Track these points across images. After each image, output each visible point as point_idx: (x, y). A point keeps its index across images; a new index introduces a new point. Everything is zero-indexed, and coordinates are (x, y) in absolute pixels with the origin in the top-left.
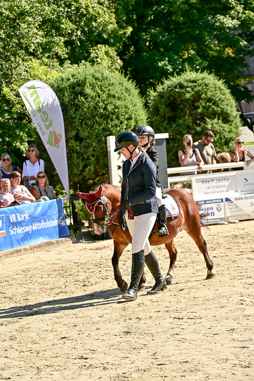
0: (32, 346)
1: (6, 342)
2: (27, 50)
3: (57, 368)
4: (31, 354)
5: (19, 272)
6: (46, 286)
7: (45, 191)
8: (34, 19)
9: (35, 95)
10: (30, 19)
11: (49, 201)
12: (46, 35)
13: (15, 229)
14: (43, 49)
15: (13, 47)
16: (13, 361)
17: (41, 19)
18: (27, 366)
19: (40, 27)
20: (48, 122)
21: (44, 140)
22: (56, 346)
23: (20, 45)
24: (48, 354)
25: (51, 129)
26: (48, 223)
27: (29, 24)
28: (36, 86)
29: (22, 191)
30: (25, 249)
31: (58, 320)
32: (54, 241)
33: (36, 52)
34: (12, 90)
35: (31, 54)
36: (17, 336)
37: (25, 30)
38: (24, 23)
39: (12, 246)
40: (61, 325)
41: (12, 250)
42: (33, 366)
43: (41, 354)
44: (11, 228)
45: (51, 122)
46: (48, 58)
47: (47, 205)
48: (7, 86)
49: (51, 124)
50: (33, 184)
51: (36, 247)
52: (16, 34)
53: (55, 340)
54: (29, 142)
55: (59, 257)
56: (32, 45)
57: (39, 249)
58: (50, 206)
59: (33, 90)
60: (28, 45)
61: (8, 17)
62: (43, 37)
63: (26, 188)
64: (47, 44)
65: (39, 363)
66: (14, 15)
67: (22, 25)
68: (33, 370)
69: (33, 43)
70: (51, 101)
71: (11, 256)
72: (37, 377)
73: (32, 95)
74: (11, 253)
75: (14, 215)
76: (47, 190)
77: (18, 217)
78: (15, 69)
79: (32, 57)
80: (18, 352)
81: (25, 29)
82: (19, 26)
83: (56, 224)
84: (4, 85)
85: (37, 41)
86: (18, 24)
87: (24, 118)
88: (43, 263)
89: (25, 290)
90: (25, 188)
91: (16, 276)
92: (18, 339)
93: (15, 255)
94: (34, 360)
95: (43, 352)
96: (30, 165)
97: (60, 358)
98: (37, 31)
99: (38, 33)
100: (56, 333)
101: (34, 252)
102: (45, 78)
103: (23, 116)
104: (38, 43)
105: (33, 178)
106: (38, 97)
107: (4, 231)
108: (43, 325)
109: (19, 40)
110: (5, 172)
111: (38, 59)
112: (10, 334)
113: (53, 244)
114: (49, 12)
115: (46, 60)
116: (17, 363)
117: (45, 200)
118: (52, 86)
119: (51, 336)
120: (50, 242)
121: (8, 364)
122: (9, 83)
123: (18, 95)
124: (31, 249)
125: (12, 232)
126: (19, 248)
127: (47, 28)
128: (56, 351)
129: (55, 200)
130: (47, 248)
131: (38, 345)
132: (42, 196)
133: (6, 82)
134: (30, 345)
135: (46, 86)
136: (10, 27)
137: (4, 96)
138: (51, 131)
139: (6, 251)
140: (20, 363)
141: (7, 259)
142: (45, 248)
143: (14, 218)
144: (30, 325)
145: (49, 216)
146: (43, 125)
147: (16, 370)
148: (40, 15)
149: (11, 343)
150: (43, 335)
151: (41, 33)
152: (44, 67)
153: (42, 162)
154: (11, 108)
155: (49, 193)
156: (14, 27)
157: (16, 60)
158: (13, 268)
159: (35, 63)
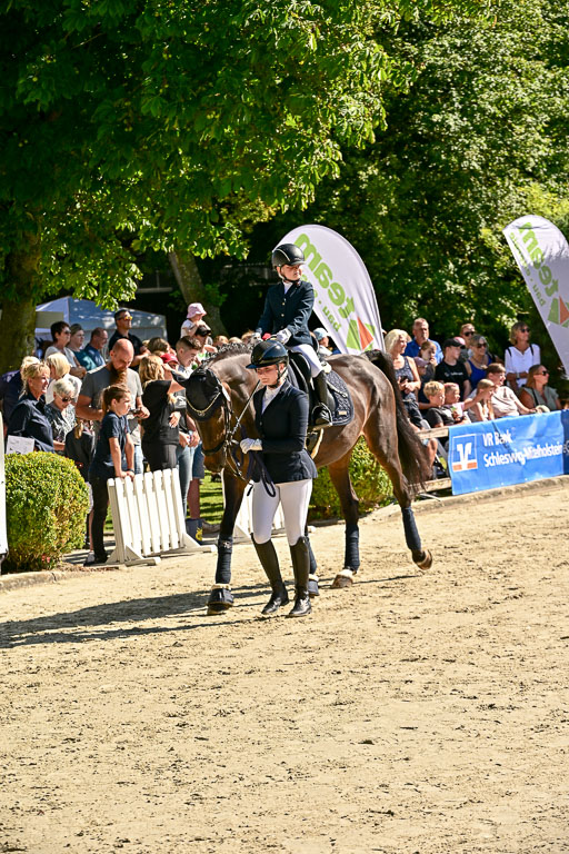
0: (513, 648)
1: (470, 640)
2: (522, 168)
3: (553, 686)
4: (512, 662)
5: (496, 528)
6: (540, 553)
7: (543, 397)
8: (537, 118)
9: (531, 240)
10: (530, 119)
11: (548, 413)
12: (555, 144)
13: (493, 457)
14: (549, 167)
15: (500, 163)
16: (482, 671)
17: (548, 119)
18: (505, 680)
19: (546, 132)
20: (551, 284)
21: (544, 313)
22: (552, 651)
23: (510, 160)
24: (539, 662)
25: (556, 295)
26: (547, 449)
27: (528, 126)
28: (533, 225)
29: (505, 396)
30: (508, 492)
31: (557, 609)
32: (555, 479)
33: (538, 171)
34: (495, 233)
35: (529, 175)
36: (489, 631)
37: (522, 137)
38: (521, 124)
39: (488, 483)
40: (562, 617)
41: (487, 491)
42: (515, 680)
43: (527, 662)
44: (486, 455)
45: (555, 283)
46: (557, 180)
47: (545, 419)
48: (488, 226)
49: (555, 287)
50: (523, 386)
51: (526, 489)
52: (505, 143)
53: (552, 641)
54: (519, 317)
55: (562, 505)
56: (531, 160)
57: (530, 492)
58: (550, 422)
59: (527, 231)
60: (524, 161)
61: (493, 116)
62: (549, 147)
63: (512, 392)
64: (556, 157)
65: (524, 677)
66: (504, 112)
67: (518, 127)
68: (514, 687)
69: (533, 157)
70: (556, 250)
71: (483, 501)
72: (520, 698)
73: (525, 240)
74: (486, 497)
75: (490, 434)
76: (547, 396)
77: (496, 438)
78: (502, 197)
79: (531, 179)
80: (490, 657)
81: (521, 134)
82: (512, 129)
83: (561, 452)
84: (483, 224)
85: (540, 153)
86: (510, 127)
87: (515, 278)
88: (536, 515)
89: (505, 557)
90: (510, 392)
91: (493, 535)
92: (491, 636)
93: (491, 500)
94: (515, 671)
95: (531, 659)
96: (517, 354)
97: (558, 671)
98: (540, 137)
99: (543, 141)
100: (553, 630)
101: (522, 497)
102: (550, 213)
103: (512, 273)
104: (541, 156)
105: (523, 375)
106: (535, 243)
107: (475, 461)
108: (533, 615)
109: (510, 152)
110: (476, 365)
111: (541, 182)
112: (478, 628)
113: (554, 483)
114: (561, 108)
115: (554, 185)
116: (487, 674)
117: (544, 411)
118: (560, 226)
119: (545, 634)
120: (550, 481)
121: (473, 675)
122: (490, 222)
123: (504, 241)
124: (517, 491)
125: (488, 463)
126: (499, 489)
127: (557, 131)
128: (552, 658)
129: (559, 412)
130: (544, 491)
131: (523, 648)
132: (537, 404)
133: (486, 220)
134: (510, 647)
135: (550, 224)
136: (497, 132)
137: (483, 241)
138: (555, 300)
139: (477, 493)
140: (492, 674)
141: (479, 507)
142: (541, 491)
143: (491, 440)
144: (511, 615)
145: (548, 438)
146: (541, 288)
147: (486, 685)
148: (545, 112)
149: (479, 641)
150: (532, 631)
151: (546, 140)
152: (549, 194)
153: (536, 348)
154: (493, 262)
155: (550, 400)
156: (504, 132)
157: (503, 184)
158: (488, 522)
159: (535, 188)
